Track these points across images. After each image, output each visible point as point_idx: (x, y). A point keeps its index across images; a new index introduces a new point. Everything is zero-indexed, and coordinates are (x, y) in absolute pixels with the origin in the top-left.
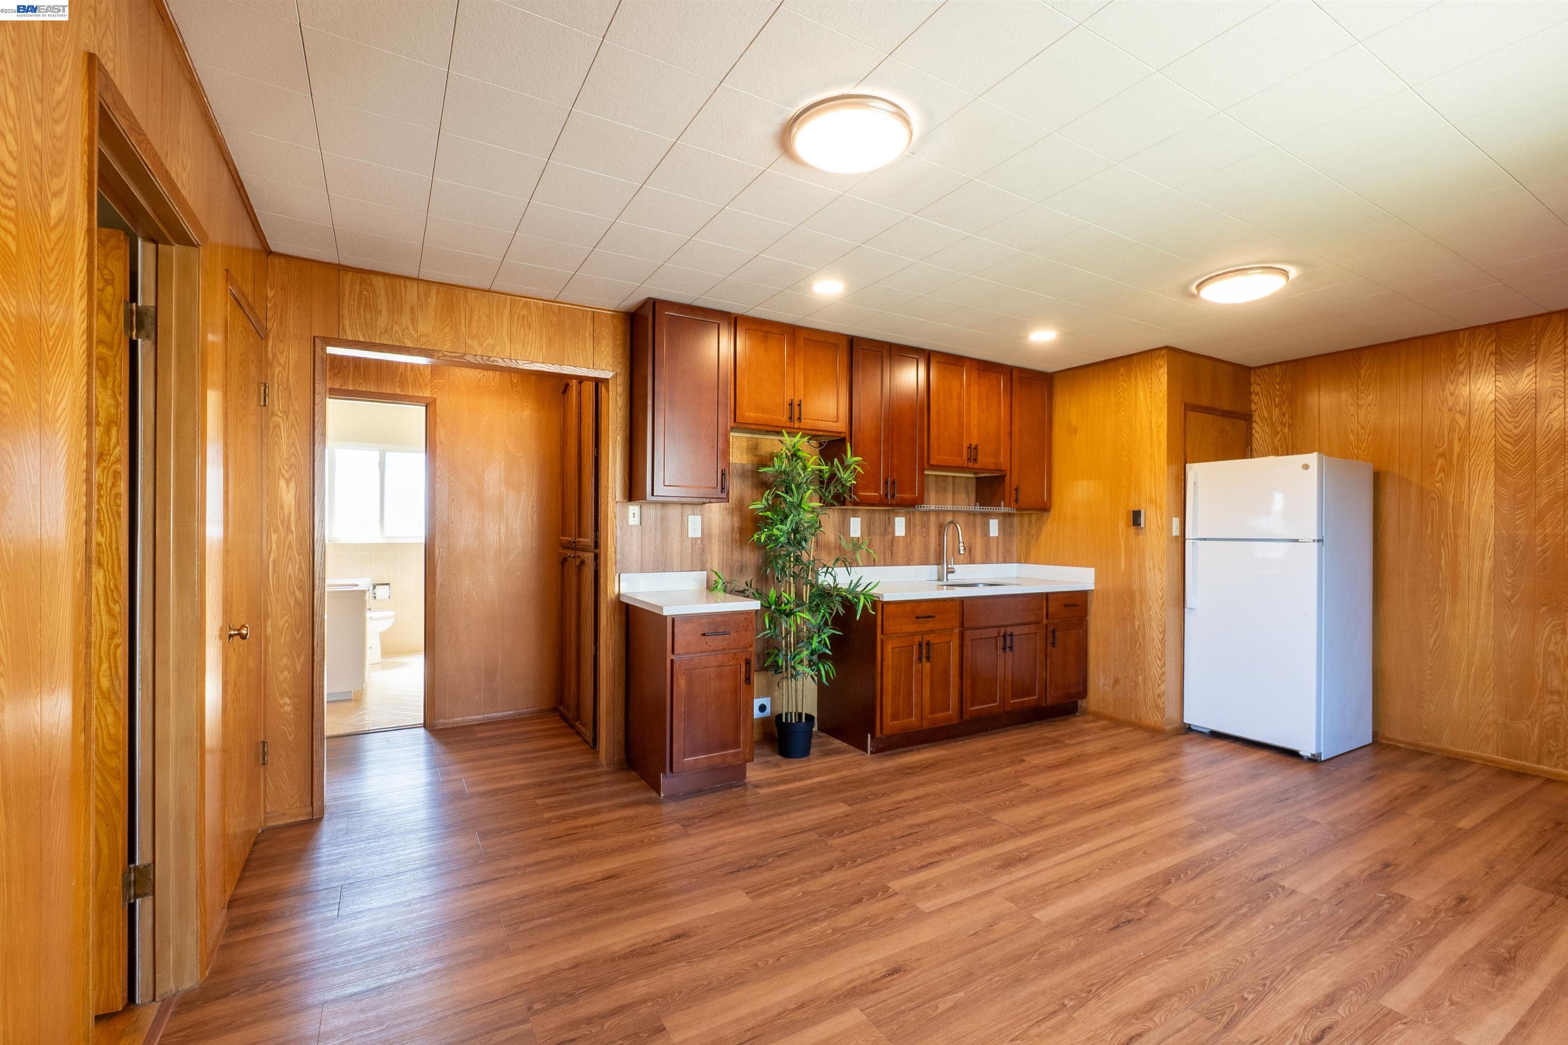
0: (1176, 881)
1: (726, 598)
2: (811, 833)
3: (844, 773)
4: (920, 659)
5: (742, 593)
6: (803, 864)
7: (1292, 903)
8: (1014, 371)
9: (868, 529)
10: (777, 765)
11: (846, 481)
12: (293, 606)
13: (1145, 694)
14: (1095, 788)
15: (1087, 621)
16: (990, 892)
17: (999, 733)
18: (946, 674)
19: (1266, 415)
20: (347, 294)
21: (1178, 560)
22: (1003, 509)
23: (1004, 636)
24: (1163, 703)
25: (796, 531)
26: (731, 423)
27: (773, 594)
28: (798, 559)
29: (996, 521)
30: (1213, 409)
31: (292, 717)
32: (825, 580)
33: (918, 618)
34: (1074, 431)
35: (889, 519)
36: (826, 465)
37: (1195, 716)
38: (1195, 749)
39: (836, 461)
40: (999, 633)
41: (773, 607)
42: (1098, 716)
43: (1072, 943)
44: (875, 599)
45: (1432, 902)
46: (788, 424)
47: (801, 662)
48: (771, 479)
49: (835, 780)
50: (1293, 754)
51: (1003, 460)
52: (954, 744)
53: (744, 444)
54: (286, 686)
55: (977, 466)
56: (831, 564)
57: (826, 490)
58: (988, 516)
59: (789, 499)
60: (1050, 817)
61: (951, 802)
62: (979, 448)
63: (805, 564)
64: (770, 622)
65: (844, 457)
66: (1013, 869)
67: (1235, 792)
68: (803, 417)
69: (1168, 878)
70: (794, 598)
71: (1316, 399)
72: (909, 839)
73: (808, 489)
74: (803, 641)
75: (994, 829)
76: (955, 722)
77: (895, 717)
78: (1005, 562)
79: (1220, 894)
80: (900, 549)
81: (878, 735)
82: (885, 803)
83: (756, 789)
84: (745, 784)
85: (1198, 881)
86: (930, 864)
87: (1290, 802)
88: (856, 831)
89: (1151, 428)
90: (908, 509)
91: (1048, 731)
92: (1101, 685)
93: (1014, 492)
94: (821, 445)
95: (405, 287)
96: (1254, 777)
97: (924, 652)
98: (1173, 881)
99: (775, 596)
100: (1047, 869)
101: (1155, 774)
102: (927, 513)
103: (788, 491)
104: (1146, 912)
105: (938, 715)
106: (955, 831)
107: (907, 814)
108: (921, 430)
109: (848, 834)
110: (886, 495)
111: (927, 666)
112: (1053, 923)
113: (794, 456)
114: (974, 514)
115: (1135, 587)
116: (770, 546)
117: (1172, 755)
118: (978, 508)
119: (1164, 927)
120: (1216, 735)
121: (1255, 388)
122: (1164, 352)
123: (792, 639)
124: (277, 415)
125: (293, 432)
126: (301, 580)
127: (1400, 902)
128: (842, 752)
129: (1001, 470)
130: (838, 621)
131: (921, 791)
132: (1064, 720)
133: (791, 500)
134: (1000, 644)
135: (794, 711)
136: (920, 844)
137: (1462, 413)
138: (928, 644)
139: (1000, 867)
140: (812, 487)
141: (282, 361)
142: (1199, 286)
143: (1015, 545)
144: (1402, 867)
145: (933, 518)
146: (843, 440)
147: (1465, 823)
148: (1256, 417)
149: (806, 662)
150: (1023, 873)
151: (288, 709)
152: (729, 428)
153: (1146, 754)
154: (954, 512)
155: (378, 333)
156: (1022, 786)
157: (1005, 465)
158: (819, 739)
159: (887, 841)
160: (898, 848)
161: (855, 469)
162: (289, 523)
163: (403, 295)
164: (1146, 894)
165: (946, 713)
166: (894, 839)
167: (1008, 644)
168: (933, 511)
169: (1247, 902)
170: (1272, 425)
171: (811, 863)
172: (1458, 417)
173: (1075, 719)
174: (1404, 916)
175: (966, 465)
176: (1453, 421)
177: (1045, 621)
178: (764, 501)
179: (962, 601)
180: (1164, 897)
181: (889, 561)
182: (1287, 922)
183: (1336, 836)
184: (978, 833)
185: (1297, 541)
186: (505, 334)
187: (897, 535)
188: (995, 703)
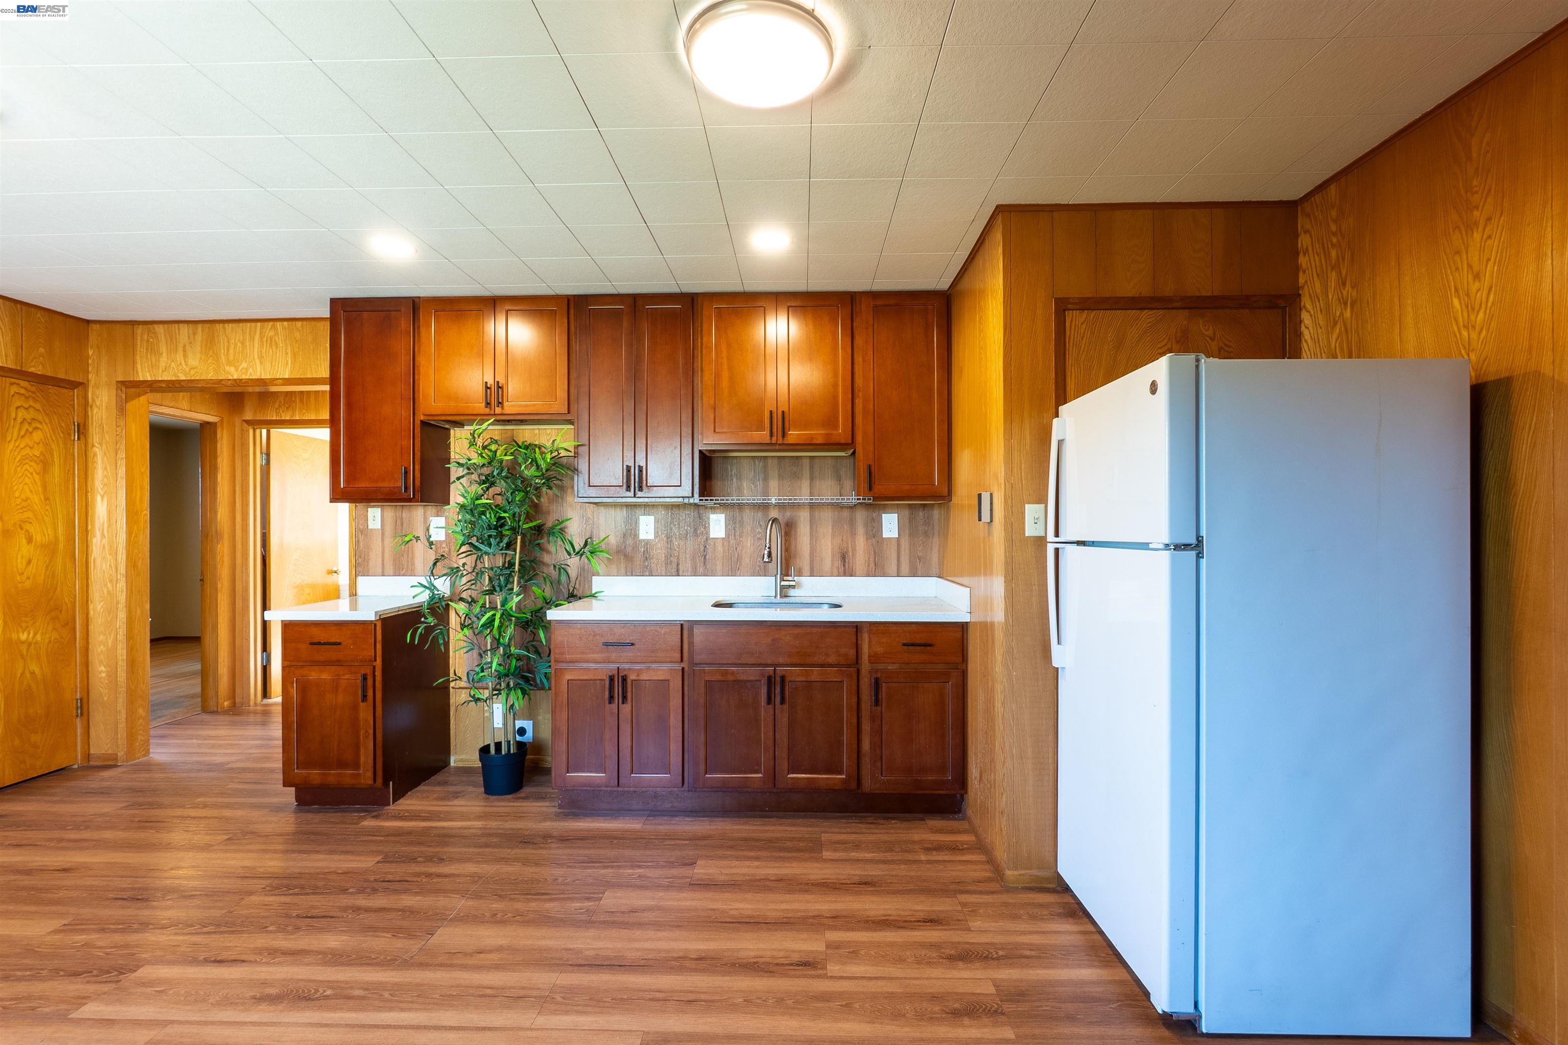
9: (667, 530)
12: (106, 595)
13: (995, 806)
19: (1319, 290)
20: (139, 343)
21: (1041, 579)
24: (1005, 827)
30: (1156, 299)
31: (107, 682)
35: (701, 515)
46: (486, 411)
51: (843, 429)
54: (102, 657)
58: (878, 510)
62: (792, 416)
78: (913, 574)
80: (718, 555)
95: (179, 329)
114: (852, 507)
115: (989, 621)
118: (859, 500)
121: (1304, 240)
124: (95, 446)
125: (105, 458)
126: (111, 575)
129: (842, 445)
141: (98, 404)
143: (934, 550)
151: (103, 675)
154: (813, 506)
155: (161, 372)
162: (103, 530)
163: (177, 336)
170: (1328, 308)
181: (701, 570)
186: (256, 357)
187: (712, 536)
188: (757, 772)
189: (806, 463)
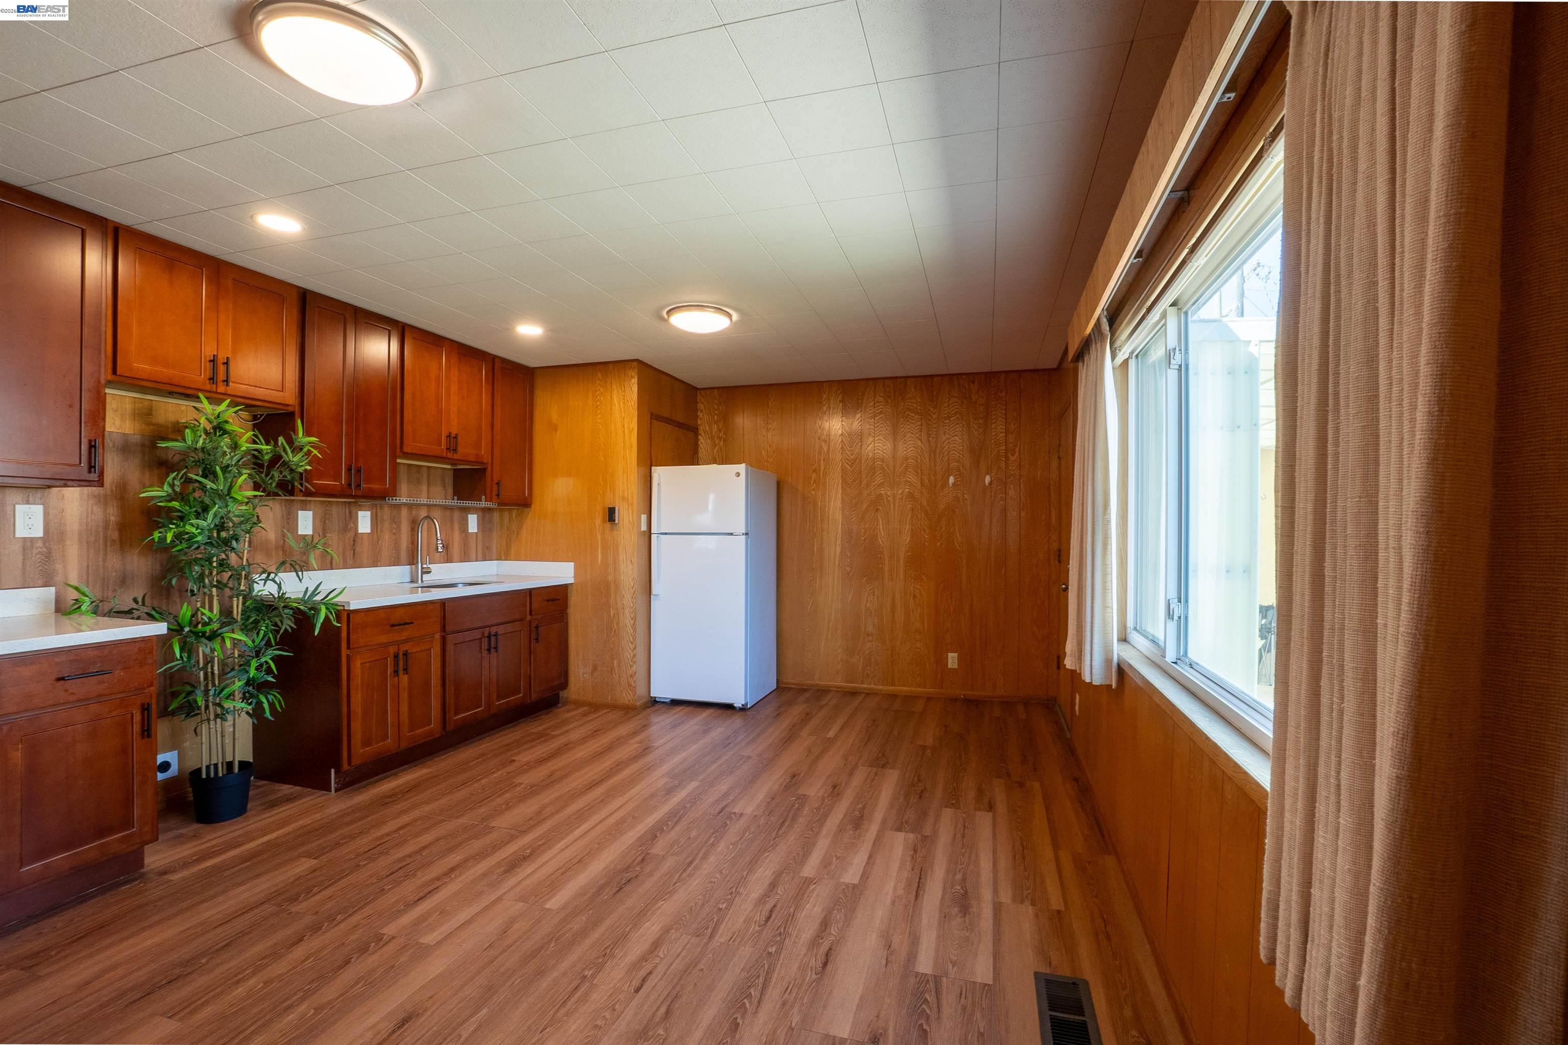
0: (661, 833)
1: (97, 624)
2: (266, 906)
3: (301, 822)
4: (396, 672)
5: (127, 614)
6: (260, 948)
7: (742, 823)
8: (496, 360)
9: (322, 526)
10: (196, 836)
11: (297, 465)
13: (620, 677)
14: (584, 771)
15: (567, 615)
16: (500, 899)
17: (485, 738)
18: (427, 684)
19: (707, 429)
21: (646, 552)
22: (483, 504)
23: (489, 637)
24: (635, 682)
25: (221, 527)
26: (106, 374)
27: (185, 612)
28: (222, 564)
29: (475, 516)
30: (672, 420)
32: (264, 589)
33: (393, 626)
34: (555, 428)
35: (350, 513)
36: (267, 443)
37: (661, 689)
38: (661, 718)
39: (281, 440)
40: (483, 634)
41: (187, 629)
42: (578, 704)
43: (584, 918)
44: (339, 608)
45: (820, 794)
46: (208, 387)
47: (231, 696)
48: (177, 458)
49: (289, 834)
50: (729, 707)
51: (484, 451)
52: (437, 759)
53: (128, 406)
55: (456, 457)
56: (273, 569)
57: (267, 476)
58: (466, 510)
59: (209, 485)
60: (547, 809)
61: (443, 821)
62: (459, 438)
63: (236, 570)
64: (182, 650)
65: (294, 437)
66: (518, 870)
67: (694, 747)
68: (232, 378)
69: (653, 835)
70: (218, 616)
71: (741, 421)
72: (400, 873)
73: (240, 474)
74: (233, 669)
75: (494, 836)
76: (437, 736)
77: (366, 742)
79: (694, 834)
80: (364, 549)
81: (345, 767)
82: (363, 842)
83: (166, 877)
84: (142, 876)
85: (677, 828)
86: (429, 892)
87: (731, 746)
88: (330, 886)
89: (624, 432)
90: (374, 502)
91: (535, 727)
92: (581, 674)
93: (495, 487)
94: (255, 417)
96: (706, 732)
97: (401, 663)
98: (658, 835)
99: (189, 614)
100: (551, 859)
101: (633, 746)
102: (398, 507)
103: (209, 473)
104: (641, 868)
105: (419, 731)
106: (451, 850)
107: (393, 847)
108: (393, 412)
109: (319, 892)
110: (350, 485)
111: (404, 679)
112: (564, 907)
113: (219, 429)
114: (450, 508)
115: (610, 578)
116: (179, 548)
117: (644, 726)
118: (455, 502)
119: (657, 875)
120: (675, 703)
121: (700, 406)
122: (635, 364)
123: (216, 668)
127: (803, 799)
128: (295, 797)
129: (482, 463)
130: (286, 640)
131: (405, 819)
132: (547, 714)
133: (214, 487)
134: (485, 646)
135: (220, 760)
136: (414, 875)
137: (825, 441)
138: (406, 654)
139: (506, 872)
140: (245, 471)
142: (669, 312)
143: (495, 541)
144: (802, 775)
145: (404, 512)
146: (291, 415)
147: (831, 734)
148: (701, 431)
149: (238, 696)
150: (529, 870)
152: (103, 382)
153: (622, 730)
154: (429, 506)
156: (515, 786)
157: (486, 459)
158: (258, 788)
159: (373, 884)
160: (387, 887)
161: (309, 452)
164: (639, 853)
165: (427, 728)
166: (380, 880)
167: (493, 645)
168: (405, 504)
169: (713, 833)
170: (712, 438)
171: (270, 943)
172: (823, 443)
173: (558, 710)
174: (807, 809)
175: (444, 455)
176: (821, 447)
177: (529, 617)
178: (166, 487)
179: (443, 603)
180: (654, 851)
181: (350, 562)
182: (740, 839)
183: (762, 763)
184: (477, 845)
185: (731, 534)
187: (360, 531)
188: (480, 707)
189: (425, 470)
